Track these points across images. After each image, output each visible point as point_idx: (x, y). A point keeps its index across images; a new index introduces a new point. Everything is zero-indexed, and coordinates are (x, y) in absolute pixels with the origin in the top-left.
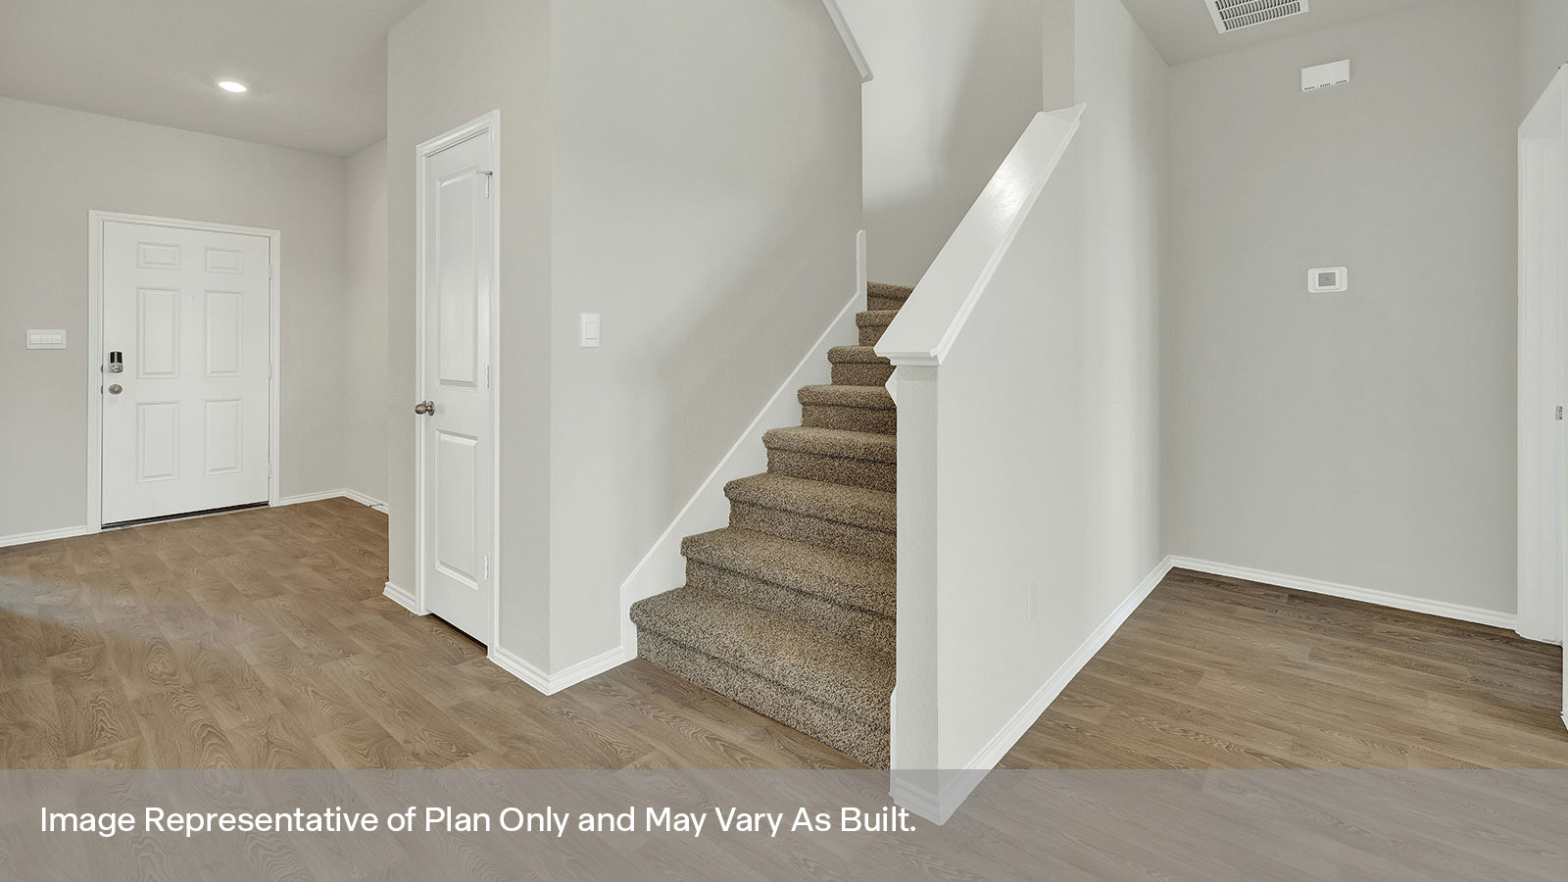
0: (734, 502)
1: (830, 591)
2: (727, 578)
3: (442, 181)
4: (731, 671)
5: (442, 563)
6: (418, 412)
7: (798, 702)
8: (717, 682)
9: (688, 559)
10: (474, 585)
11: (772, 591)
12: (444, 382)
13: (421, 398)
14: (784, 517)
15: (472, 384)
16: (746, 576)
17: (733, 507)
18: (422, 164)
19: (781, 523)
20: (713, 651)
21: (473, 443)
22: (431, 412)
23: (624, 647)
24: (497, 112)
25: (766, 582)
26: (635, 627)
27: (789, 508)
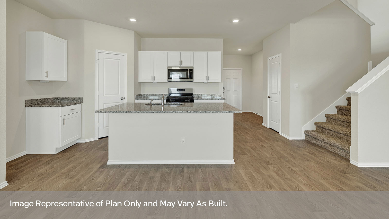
0: (327, 118)
1: (344, 133)
2: (324, 130)
3: (272, 63)
4: (322, 142)
5: (272, 120)
6: (268, 98)
7: (334, 148)
8: (320, 144)
9: (316, 126)
10: (277, 124)
11: (333, 132)
12: (272, 93)
13: (268, 95)
14: (338, 121)
15: (277, 94)
16: (327, 130)
17: (327, 119)
18: (268, 61)
19: (338, 122)
20: (319, 138)
21: (277, 102)
22: (270, 98)
23: (303, 137)
24: (281, 54)
25: (331, 131)
26: (305, 134)
27: (339, 119)
